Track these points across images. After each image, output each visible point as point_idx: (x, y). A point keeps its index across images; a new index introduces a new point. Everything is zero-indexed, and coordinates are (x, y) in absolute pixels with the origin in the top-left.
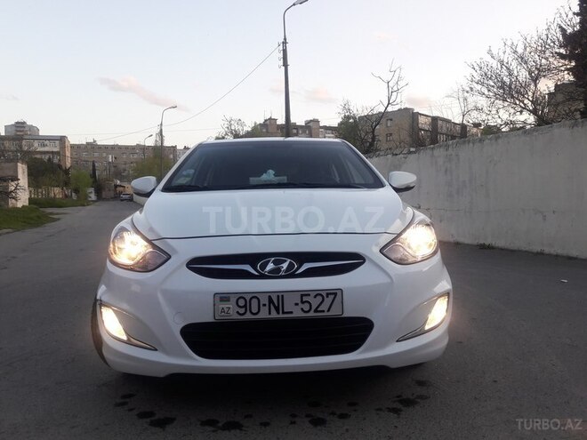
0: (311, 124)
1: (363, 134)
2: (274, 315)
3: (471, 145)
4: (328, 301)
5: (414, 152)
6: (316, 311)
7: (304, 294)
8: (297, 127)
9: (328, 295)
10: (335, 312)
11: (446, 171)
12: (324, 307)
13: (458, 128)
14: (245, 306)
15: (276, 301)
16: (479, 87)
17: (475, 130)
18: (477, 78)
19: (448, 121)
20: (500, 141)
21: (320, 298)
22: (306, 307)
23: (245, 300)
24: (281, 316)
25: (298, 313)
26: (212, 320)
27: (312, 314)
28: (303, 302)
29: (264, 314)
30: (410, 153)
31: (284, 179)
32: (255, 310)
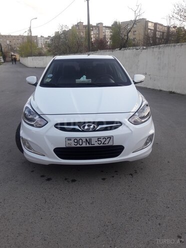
0: (99, 25)
1: (123, 36)
2: (88, 145)
3: (170, 47)
4: (108, 140)
5: (145, 49)
6: (103, 144)
7: (99, 138)
8: (93, 27)
9: (108, 138)
10: (110, 144)
11: (158, 58)
12: (106, 142)
13: (166, 29)
14: (77, 142)
15: (89, 140)
16: (176, 16)
17: (174, 29)
18: (176, 11)
19: (162, 25)
20: (182, 46)
21: (105, 139)
22: (100, 142)
23: (77, 140)
24: (90, 146)
25: (96, 145)
26: (65, 147)
27: (102, 145)
28: (98, 141)
29: (84, 145)
30: (143, 49)
31: (90, 81)
32: (81, 143)
